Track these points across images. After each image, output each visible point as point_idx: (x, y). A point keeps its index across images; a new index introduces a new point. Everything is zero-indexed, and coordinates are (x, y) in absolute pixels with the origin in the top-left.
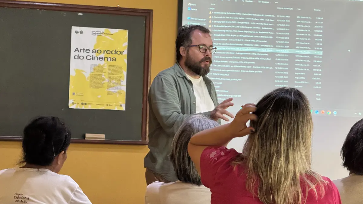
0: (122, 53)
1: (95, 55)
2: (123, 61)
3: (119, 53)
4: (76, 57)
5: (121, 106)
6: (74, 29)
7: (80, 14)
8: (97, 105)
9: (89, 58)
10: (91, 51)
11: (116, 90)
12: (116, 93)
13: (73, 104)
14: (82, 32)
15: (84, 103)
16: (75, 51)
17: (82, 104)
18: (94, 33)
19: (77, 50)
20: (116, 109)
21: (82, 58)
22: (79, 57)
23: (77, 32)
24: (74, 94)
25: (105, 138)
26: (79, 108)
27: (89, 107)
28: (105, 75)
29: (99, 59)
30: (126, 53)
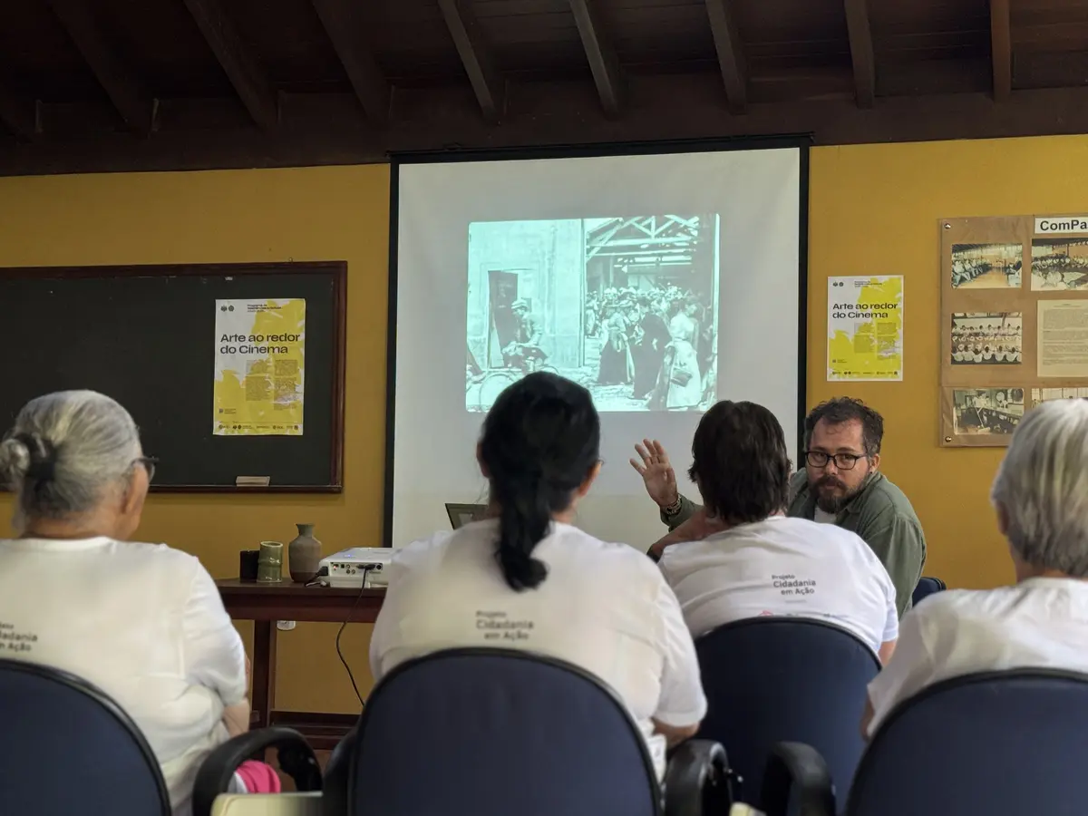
0: (296, 338)
1: (253, 344)
2: (298, 352)
3: (291, 338)
4: (224, 350)
5: (296, 427)
6: (220, 303)
7: (229, 279)
8: (258, 427)
9: (244, 349)
10: (247, 339)
11: (289, 402)
12: (288, 407)
13: (221, 427)
14: (231, 308)
15: (237, 425)
16: (223, 339)
17: (235, 427)
18: (252, 308)
19: (225, 338)
20: (288, 433)
21: (232, 350)
22: (228, 350)
23: (224, 309)
24: (221, 411)
25: (270, 483)
26: (230, 434)
27: (245, 432)
28: (270, 377)
29: (259, 350)
30: (302, 337)
